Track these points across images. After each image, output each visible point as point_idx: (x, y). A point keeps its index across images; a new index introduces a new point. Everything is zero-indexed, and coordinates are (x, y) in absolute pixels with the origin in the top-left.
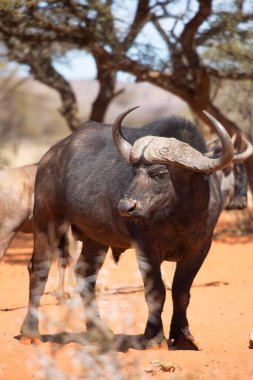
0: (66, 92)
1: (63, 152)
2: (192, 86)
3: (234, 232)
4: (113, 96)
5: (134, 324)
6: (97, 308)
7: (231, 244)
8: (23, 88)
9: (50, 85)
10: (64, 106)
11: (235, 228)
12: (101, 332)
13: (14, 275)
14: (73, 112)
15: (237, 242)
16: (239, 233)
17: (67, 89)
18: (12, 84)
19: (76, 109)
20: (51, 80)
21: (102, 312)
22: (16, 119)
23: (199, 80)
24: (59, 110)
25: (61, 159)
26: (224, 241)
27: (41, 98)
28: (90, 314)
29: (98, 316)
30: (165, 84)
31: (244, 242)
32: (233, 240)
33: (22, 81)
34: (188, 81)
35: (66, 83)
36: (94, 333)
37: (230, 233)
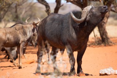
0: (47, 6)
1: (44, 22)
2: (82, 3)
3: (95, 44)
4: (60, 6)
5: (67, 68)
6: (56, 64)
7: (94, 47)
8: (35, 5)
9: (43, 4)
10: (47, 10)
11: (95, 43)
12: (58, 70)
13: (33, 57)
14: (49, 11)
15: (96, 47)
16: (96, 44)
17: (47, 5)
18: (32, 4)
19: (50, 11)
20: (43, 2)
21: (58, 65)
22: (33, 14)
23: (84, 2)
24: (45, 11)
25: (44, 23)
26: (92, 47)
27: (40, 8)
28: (54, 65)
29: (57, 66)
30: (75, 3)
31: (98, 47)
32: (95, 46)
33: (35, 3)
34: (81, 2)
35: (47, 3)
36: (56, 71)
37: (94, 44)
